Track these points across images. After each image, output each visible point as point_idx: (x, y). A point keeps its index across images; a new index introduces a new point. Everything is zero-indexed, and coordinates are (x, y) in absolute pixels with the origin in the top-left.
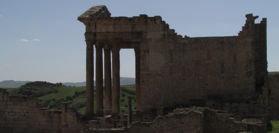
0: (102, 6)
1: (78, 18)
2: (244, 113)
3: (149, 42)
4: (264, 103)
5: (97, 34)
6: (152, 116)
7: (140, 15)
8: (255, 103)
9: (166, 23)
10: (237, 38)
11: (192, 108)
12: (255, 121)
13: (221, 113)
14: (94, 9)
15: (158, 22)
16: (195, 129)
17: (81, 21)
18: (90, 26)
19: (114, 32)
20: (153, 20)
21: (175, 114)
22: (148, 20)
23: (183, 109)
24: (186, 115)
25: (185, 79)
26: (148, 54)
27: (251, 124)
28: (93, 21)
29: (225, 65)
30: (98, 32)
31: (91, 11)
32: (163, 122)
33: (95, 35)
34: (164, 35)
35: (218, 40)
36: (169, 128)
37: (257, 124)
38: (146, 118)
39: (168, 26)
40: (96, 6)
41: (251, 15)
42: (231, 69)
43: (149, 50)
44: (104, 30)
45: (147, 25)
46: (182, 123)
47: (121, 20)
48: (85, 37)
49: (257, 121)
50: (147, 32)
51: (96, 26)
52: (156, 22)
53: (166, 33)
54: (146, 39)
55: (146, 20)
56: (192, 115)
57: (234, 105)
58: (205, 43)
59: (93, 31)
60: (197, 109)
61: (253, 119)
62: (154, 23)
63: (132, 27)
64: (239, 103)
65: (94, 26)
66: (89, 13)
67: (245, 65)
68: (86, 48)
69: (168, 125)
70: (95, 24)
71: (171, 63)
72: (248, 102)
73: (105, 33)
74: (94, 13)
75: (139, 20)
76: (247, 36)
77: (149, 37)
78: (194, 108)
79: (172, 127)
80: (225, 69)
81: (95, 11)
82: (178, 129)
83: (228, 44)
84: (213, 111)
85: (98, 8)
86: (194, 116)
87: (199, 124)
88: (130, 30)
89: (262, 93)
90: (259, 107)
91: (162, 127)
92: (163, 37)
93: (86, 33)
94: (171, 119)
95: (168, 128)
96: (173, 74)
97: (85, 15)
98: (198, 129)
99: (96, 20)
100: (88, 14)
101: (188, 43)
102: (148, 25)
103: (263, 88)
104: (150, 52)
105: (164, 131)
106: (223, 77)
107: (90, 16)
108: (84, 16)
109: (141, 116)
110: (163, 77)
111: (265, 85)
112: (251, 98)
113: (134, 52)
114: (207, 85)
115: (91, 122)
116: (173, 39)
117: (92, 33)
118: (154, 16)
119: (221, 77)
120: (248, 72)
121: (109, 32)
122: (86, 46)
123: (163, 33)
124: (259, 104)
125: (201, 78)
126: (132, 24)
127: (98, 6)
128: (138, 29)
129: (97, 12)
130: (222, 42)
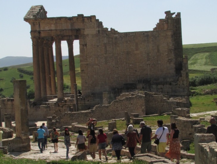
0: (40, 6)
1: (24, 19)
2: (168, 92)
3: (87, 37)
4: (183, 84)
5: (41, 32)
6: (93, 99)
7: (78, 15)
8: (176, 85)
9: (100, 21)
10: (159, 32)
11: (135, 92)
12: (180, 100)
13: (157, 94)
14: (34, 9)
15: (93, 20)
16: (140, 108)
17: (26, 21)
18: (34, 25)
19: (56, 30)
20: (89, 19)
21: (126, 98)
22: (85, 19)
23: (128, 93)
24: (134, 98)
25: (118, 67)
26: (86, 47)
27: (179, 101)
28: (37, 21)
29: (150, 54)
30: (42, 30)
31: (33, 12)
32: (118, 104)
33: (39, 32)
34: (99, 31)
35: (144, 34)
36: (123, 108)
37: (183, 101)
38: (88, 101)
39: (101, 23)
40: (35, 6)
41: (169, 12)
42: (155, 57)
43: (86, 44)
44: (47, 28)
45: (83, 23)
46: (132, 104)
47: (62, 20)
48: (31, 34)
49: (182, 99)
50: (84, 29)
51: (39, 25)
52: (92, 20)
53: (100, 29)
54: (84, 35)
55: (83, 19)
56: (138, 98)
57: (159, 86)
58: (133, 37)
59: (38, 29)
60: (139, 93)
61: (178, 98)
62: (90, 21)
63: (71, 25)
64: (163, 85)
65: (38, 25)
66: (32, 13)
67: (167, 53)
68: (32, 44)
69: (121, 106)
70: (39, 23)
71: (106, 54)
72: (170, 84)
73: (48, 31)
74: (36, 14)
75: (77, 19)
76: (167, 30)
77: (86, 33)
78: (137, 92)
79: (124, 107)
80: (150, 57)
81: (36, 12)
82: (128, 108)
83: (152, 37)
84: (151, 94)
85: (37, 8)
86: (140, 99)
87: (143, 104)
88: (70, 28)
89: (181, 76)
90: (179, 88)
91: (117, 107)
92: (98, 33)
93: (31, 31)
94: (123, 101)
95: (121, 108)
96: (108, 64)
97: (29, 15)
98: (143, 108)
99: (40, 20)
100: (31, 15)
101: (119, 37)
102: (85, 23)
103: (182, 72)
104: (87, 46)
105: (119, 111)
106: (149, 64)
107: (34, 16)
108: (29, 17)
109: (84, 99)
110: (99, 66)
111: (184, 69)
112: (173, 80)
113: (67, 43)
114: (136, 71)
115: (42, 106)
116: (106, 34)
117: (36, 31)
118: (90, 16)
119: (147, 64)
120: (169, 59)
121: (51, 30)
122: (32, 42)
123: (97, 29)
124: (179, 85)
125: (131, 65)
126: (71, 23)
127: (36, 6)
128: (77, 27)
129: (38, 12)
130: (147, 36)
